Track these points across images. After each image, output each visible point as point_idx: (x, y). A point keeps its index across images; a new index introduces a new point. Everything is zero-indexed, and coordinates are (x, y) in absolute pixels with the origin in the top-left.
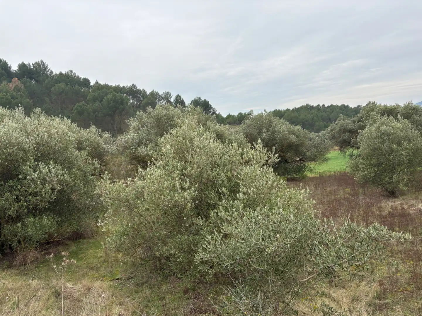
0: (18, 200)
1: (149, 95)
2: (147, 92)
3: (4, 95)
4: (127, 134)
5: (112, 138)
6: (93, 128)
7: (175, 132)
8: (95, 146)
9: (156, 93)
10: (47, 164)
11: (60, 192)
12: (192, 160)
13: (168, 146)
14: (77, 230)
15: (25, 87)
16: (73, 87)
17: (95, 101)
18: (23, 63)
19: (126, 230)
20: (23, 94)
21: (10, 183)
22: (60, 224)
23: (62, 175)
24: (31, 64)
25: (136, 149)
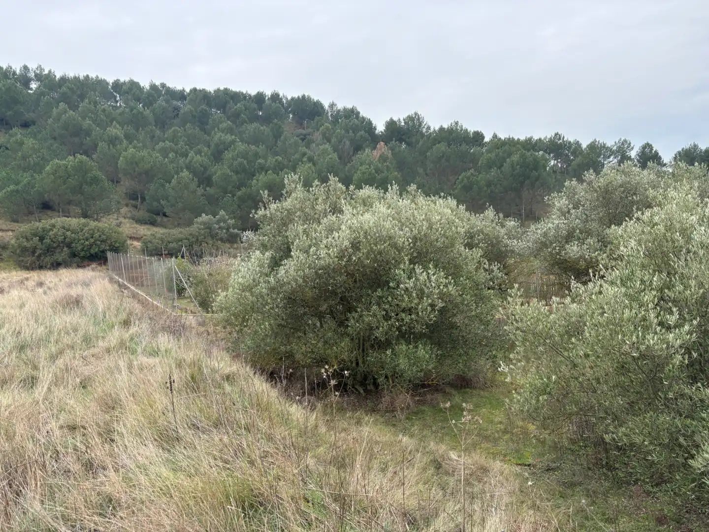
0: (387, 318)
1: (585, 149)
2: (583, 144)
3: (366, 169)
4: (546, 221)
5: (520, 227)
6: (490, 213)
7: (648, 217)
8: (492, 242)
9: (599, 146)
10: (426, 268)
11: (442, 311)
12: (685, 271)
13: (633, 243)
14: (464, 373)
15: (392, 154)
16: (457, 147)
17: (490, 168)
18: (391, 119)
19: (548, 387)
20: (390, 165)
21: (379, 292)
22: (441, 359)
23: (446, 286)
24: (402, 120)
25: (562, 247)
